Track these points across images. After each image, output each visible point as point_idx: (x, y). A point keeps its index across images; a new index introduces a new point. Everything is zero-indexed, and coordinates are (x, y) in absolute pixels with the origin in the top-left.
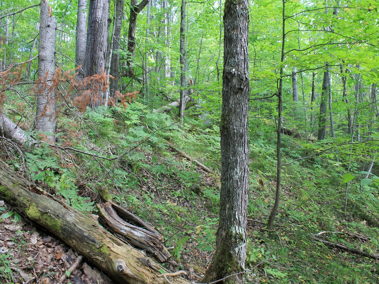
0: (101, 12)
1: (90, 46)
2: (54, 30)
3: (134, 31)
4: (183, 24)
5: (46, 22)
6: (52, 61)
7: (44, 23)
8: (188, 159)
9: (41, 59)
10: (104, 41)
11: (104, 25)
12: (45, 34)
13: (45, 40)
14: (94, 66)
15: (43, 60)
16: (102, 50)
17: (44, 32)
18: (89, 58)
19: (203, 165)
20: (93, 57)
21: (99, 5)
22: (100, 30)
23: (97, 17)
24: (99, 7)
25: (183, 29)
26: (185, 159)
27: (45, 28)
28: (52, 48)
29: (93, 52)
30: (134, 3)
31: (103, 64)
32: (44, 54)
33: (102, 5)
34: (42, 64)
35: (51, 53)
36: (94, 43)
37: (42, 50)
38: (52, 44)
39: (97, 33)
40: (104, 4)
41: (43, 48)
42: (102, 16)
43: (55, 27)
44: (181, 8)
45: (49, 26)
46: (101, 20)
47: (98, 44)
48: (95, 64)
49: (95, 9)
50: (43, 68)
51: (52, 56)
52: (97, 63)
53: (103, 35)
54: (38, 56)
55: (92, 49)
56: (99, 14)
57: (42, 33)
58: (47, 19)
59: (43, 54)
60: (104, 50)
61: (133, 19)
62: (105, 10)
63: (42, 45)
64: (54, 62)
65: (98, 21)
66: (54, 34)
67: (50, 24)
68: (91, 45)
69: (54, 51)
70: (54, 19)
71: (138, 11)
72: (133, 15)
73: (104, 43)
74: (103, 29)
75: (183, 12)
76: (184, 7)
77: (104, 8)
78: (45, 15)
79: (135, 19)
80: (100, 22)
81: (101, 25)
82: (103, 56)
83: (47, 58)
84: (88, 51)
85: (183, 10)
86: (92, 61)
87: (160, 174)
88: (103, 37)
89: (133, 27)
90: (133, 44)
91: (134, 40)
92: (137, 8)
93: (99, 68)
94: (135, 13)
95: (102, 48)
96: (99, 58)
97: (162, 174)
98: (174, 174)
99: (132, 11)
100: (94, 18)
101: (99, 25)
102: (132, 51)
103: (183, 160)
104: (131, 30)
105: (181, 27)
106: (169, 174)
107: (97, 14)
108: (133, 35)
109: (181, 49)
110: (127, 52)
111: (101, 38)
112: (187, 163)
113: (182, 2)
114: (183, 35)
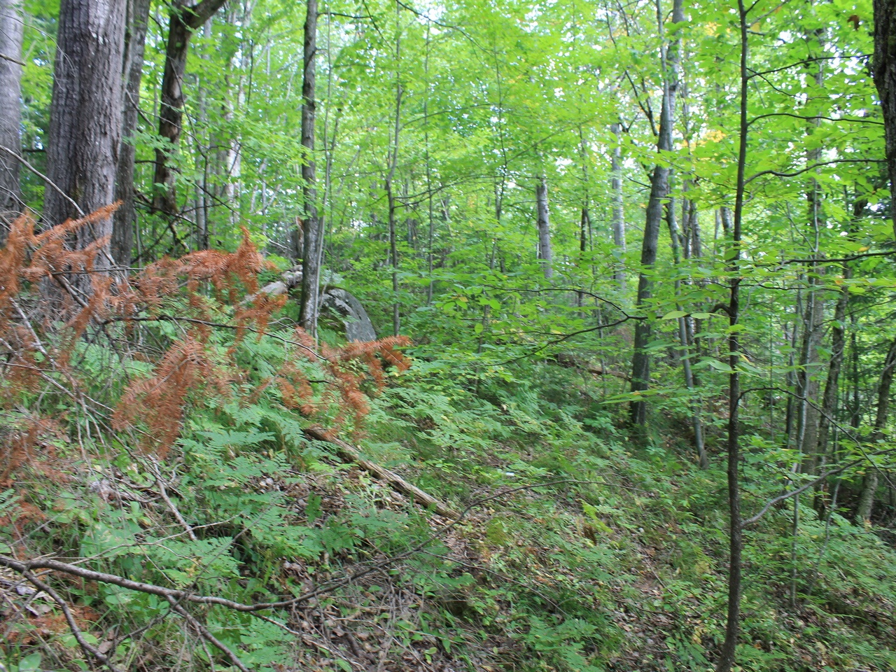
0: (106, 8)
1: (67, 117)
3: (180, 81)
4: (311, 72)
8: (376, 475)
10: (113, 103)
11: (113, 52)
14: (81, 184)
16: (106, 133)
18: (63, 156)
19: (421, 492)
20: (75, 155)
22: (101, 67)
23: (91, 21)
25: (309, 85)
26: (363, 473)
29: (77, 138)
31: (111, 179)
36: (80, 107)
39: (91, 76)
42: (108, 21)
44: (306, 27)
46: (105, 35)
47: (95, 113)
48: (84, 179)
52: (89, 174)
53: (110, 82)
55: (72, 126)
56: (99, 13)
60: (114, 135)
61: (179, 45)
62: (119, 4)
65: (94, 35)
68: (70, 114)
71: (195, 24)
72: (178, 34)
73: (113, 109)
74: (112, 65)
75: (310, 39)
76: (312, 26)
79: (184, 46)
80: (101, 39)
81: (106, 50)
82: (109, 154)
84: (59, 133)
85: (311, 34)
86: (74, 167)
87: (332, 555)
88: (111, 89)
89: (177, 68)
90: (176, 118)
91: (178, 106)
92: (191, 15)
93: (96, 191)
94: (183, 27)
95: (108, 128)
96: (95, 160)
97: (336, 554)
98: (365, 544)
99: (174, 22)
100: (83, 26)
101: (97, 51)
102: (173, 140)
103: (361, 477)
104: (170, 77)
105: (305, 79)
106: (353, 551)
107: (92, 12)
108: (177, 93)
109: (305, 140)
110: (163, 143)
111: (103, 93)
112: (375, 488)
113: (308, 12)
114: (308, 102)
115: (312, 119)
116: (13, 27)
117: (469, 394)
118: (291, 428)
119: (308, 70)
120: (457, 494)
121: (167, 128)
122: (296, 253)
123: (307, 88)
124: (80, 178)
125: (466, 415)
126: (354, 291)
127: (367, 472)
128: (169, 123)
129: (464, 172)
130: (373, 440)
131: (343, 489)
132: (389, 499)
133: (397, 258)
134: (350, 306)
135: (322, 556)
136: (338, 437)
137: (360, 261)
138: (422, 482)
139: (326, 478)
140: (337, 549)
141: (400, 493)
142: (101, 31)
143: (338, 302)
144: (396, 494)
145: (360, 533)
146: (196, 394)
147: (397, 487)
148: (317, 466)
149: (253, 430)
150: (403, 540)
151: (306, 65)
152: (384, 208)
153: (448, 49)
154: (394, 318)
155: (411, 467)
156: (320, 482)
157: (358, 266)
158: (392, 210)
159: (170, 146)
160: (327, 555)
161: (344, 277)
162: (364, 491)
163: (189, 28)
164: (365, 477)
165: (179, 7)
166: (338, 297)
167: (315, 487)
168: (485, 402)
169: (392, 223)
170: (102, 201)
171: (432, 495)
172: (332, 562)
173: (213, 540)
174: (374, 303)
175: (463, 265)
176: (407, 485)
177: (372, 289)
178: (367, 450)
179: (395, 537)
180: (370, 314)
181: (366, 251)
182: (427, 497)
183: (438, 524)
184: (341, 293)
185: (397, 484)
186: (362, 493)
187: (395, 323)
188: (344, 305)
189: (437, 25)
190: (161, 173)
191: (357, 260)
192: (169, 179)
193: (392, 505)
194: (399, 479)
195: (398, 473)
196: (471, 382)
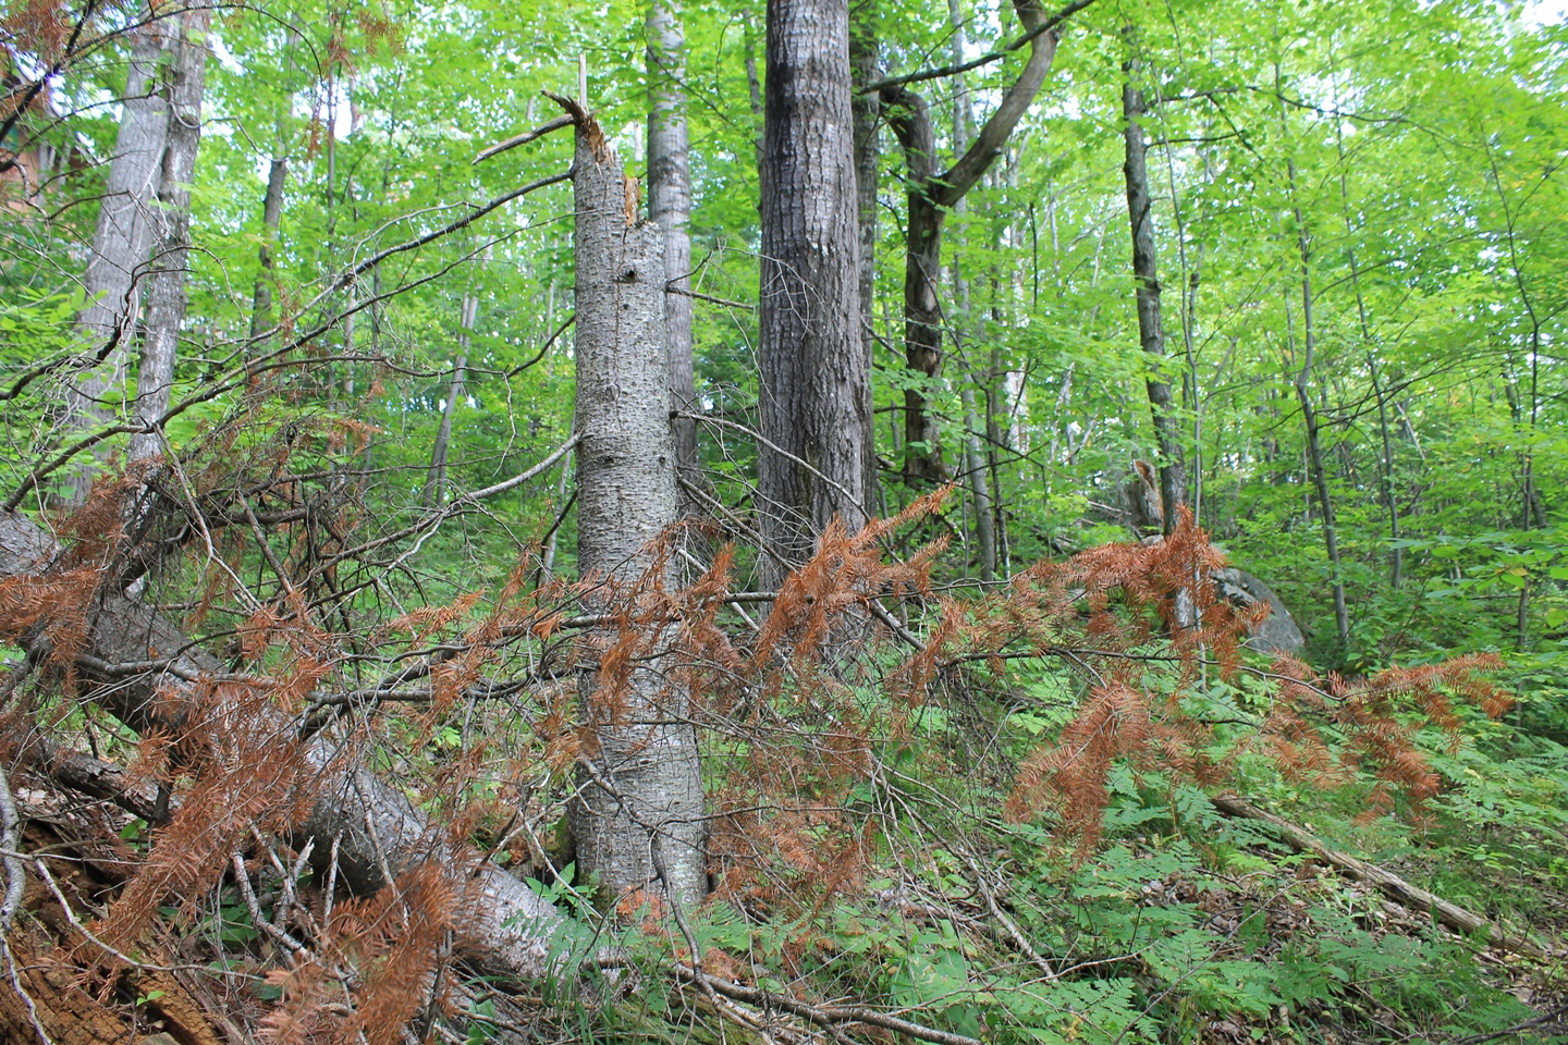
0: (830, 204)
1: (785, 365)
2: (661, 294)
3: (934, 285)
4: (1145, 237)
5: (612, 260)
6: (662, 460)
7: (606, 261)
8: (1350, 875)
9: (593, 459)
10: (851, 335)
11: (844, 263)
12: (613, 322)
13: (615, 350)
15: (610, 459)
16: (844, 380)
17: (607, 307)
18: (783, 420)
20: (801, 416)
21: (814, 172)
22: (829, 287)
23: (809, 227)
24: (816, 185)
25: (1145, 258)
26: (1325, 870)
27: (610, 289)
28: (654, 392)
29: (801, 392)
30: (925, 167)
31: (857, 444)
32: (613, 429)
33: (829, 173)
34: (606, 482)
35: (651, 422)
36: (802, 349)
37: (600, 407)
38: (653, 371)
39: (815, 303)
40: (840, 170)
41: (608, 396)
42: (833, 221)
43: (662, 281)
44: (1127, 170)
45: (631, 276)
46: (831, 242)
47: (825, 353)
48: (817, 448)
49: (797, 195)
50: (608, 505)
51: (659, 435)
52: (824, 441)
53: (843, 306)
54: (579, 445)
55: (793, 377)
56: (820, 214)
57: (594, 316)
58: (618, 241)
59: (606, 427)
60: (857, 379)
61: (926, 233)
62: (847, 195)
63: (600, 382)
64: (669, 465)
65: (815, 246)
66: (661, 316)
67: (638, 263)
68: (789, 359)
69: (667, 409)
70: (658, 238)
71: (949, 200)
72: (924, 218)
73: (852, 343)
74: (845, 282)
75: (1138, 186)
76: (1138, 167)
77: (838, 186)
78: (604, 224)
79: (934, 234)
80: (825, 249)
81: (834, 263)
82: (851, 408)
83: (633, 448)
84: (774, 389)
85: (1138, 179)
86: (801, 434)
87: (1293, 1011)
88: (846, 316)
89: (926, 267)
90: (933, 339)
91: (934, 322)
92: (942, 188)
93: (837, 463)
94: (931, 207)
95: (846, 371)
96: (832, 418)
97: (1299, 1008)
98: (1351, 992)
99: (915, 201)
100: (797, 237)
101: (821, 265)
102: (930, 372)
103: (1320, 876)
104: (916, 283)
105: (1136, 250)
106: (1331, 1004)
107: (809, 215)
108: (930, 304)
109: (1148, 342)
110: (917, 381)
111: (836, 324)
112: (1352, 895)
113: (1129, 146)
114: (1148, 284)
115: (1157, 308)
116: (676, 253)
117: (1511, 729)
118: (1194, 801)
119: (1141, 234)
120: (1517, 907)
121: (919, 355)
122: (1138, 518)
123: (1141, 262)
124: (811, 447)
125: (1513, 768)
126: (1254, 569)
127: (1330, 868)
128: (921, 348)
129: (1448, 352)
130: (1333, 812)
131: (1290, 898)
132: (1381, 914)
133: (1330, 508)
134: (1251, 593)
135: (1275, 1010)
136: (1267, 810)
137: (1254, 519)
138: (1440, 886)
139: (1255, 878)
140: (1302, 1001)
141: (1401, 904)
142: (824, 238)
143: (1229, 589)
144: (1391, 906)
145: (1341, 974)
146: (1014, 751)
147: (1393, 893)
148: (1239, 859)
149: (1128, 806)
150: (1426, 988)
151: (1136, 229)
152: (1294, 429)
153: (1380, 156)
154: (1336, 606)
155: (1414, 858)
156: (1246, 887)
157: (1253, 528)
158: (1313, 433)
159: (929, 384)
160: (1284, 1011)
161: (1230, 548)
162: (1329, 899)
163: (939, 207)
164: (1329, 876)
165: (920, 180)
166: (1228, 581)
167: (1238, 894)
168: (1547, 741)
169: (1314, 452)
170: (847, 476)
171: (1464, 907)
172: (1295, 1021)
173: (1100, 983)
174: (1293, 585)
175: (1456, 507)
176: (1411, 889)
177: (1285, 560)
178: (1327, 832)
179: (1410, 982)
180: (1289, 603)
181: (1266, 501)
182: (1456, 911)
183: (1487, 960)
184: (1234, 574)
185: (1393, 888)
186: (1328, 905)
187: (1339, 616)
188: (1241, 593)
189: (1357, 119)
190: (916, 424)
191: (1250, 516)
192: (929, 431)
193: (1390, 927)
194: (1397, 881)
195: (1390, 868)
196: (1512, 708)
